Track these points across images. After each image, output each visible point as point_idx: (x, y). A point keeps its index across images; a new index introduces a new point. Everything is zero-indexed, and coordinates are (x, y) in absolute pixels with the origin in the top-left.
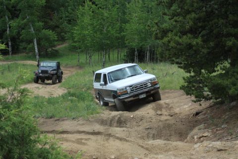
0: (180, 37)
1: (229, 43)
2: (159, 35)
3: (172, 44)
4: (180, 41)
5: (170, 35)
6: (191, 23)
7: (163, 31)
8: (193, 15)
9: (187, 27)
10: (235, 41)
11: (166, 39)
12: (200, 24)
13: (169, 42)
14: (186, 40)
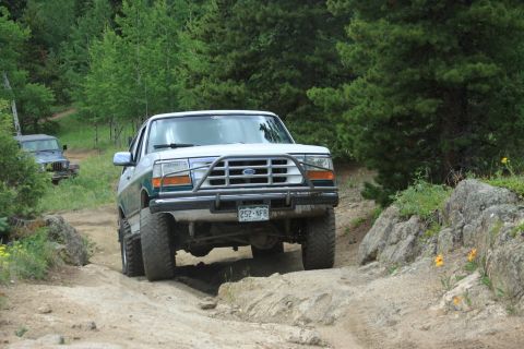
0: (218, 84)
1: (283, 91)
2: (191, 83)
3: (206, 94)
4: (216, 89)
5: (203, 81)
6: (232, 64)
7: (197, 76)
8: (234, 53)
9: (227, 69)
10: (291, 88)
11: (198, 87)
12: (244, 66)
13: (202, 91)
14: (224, 87)
